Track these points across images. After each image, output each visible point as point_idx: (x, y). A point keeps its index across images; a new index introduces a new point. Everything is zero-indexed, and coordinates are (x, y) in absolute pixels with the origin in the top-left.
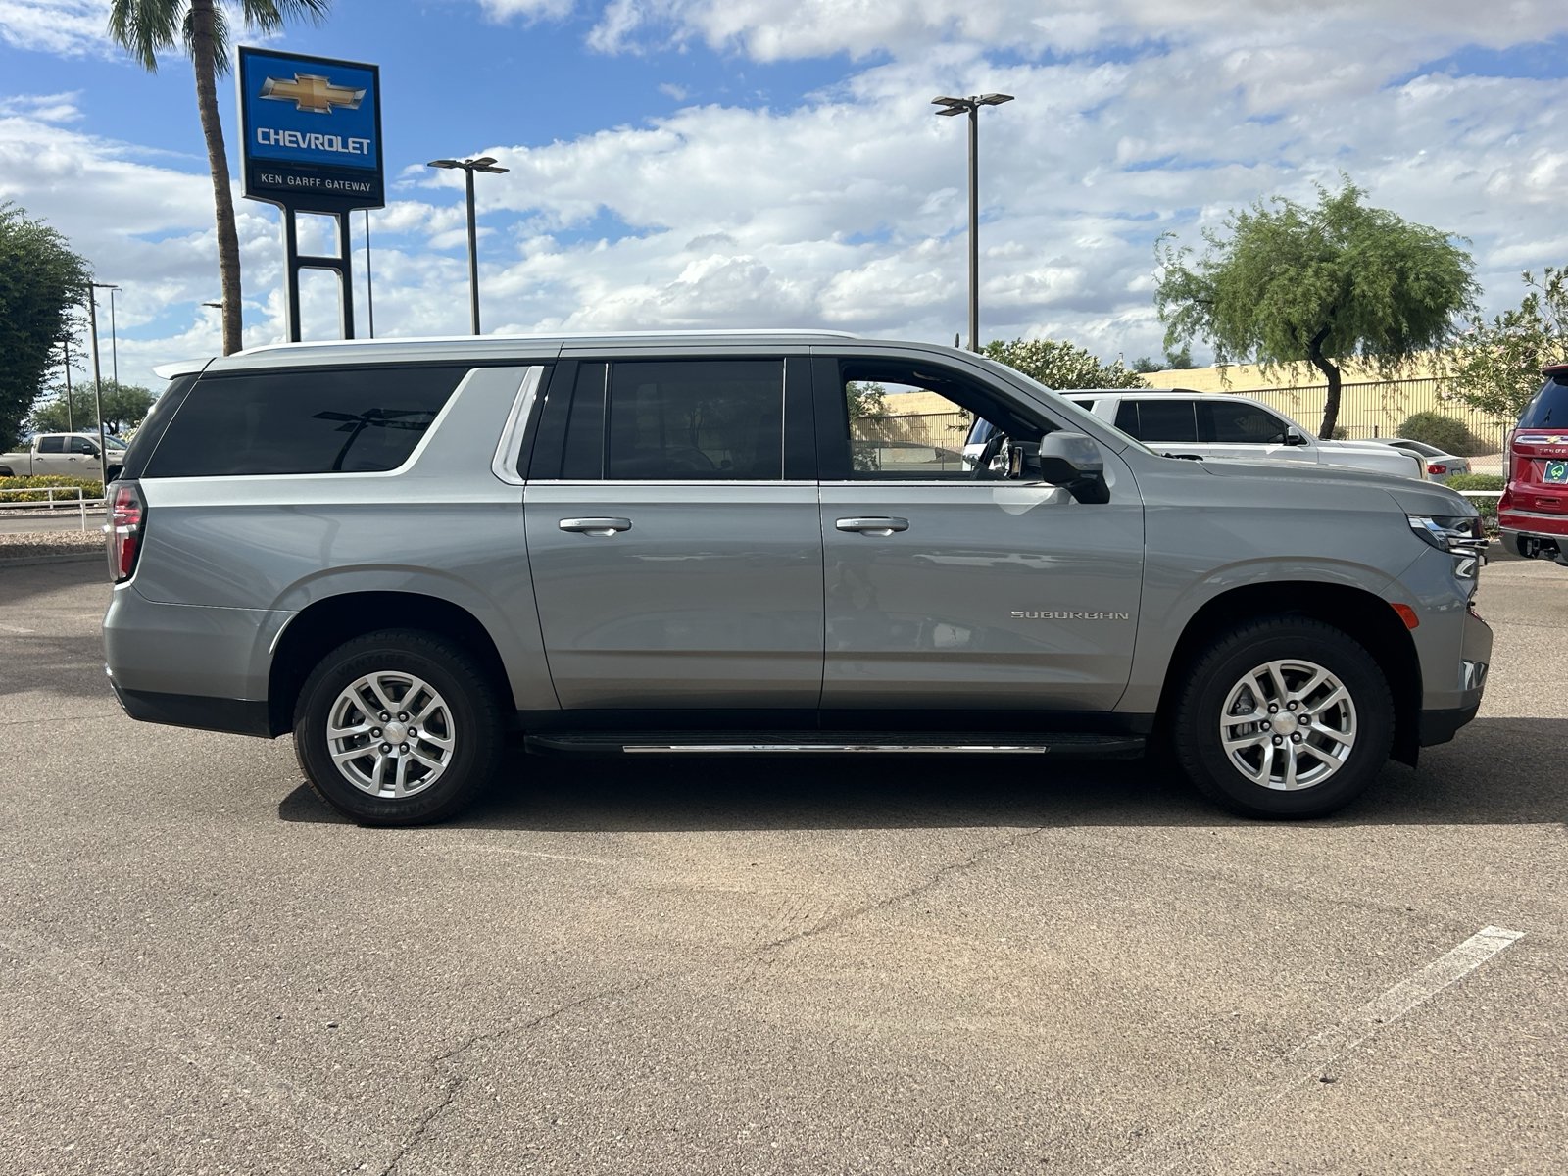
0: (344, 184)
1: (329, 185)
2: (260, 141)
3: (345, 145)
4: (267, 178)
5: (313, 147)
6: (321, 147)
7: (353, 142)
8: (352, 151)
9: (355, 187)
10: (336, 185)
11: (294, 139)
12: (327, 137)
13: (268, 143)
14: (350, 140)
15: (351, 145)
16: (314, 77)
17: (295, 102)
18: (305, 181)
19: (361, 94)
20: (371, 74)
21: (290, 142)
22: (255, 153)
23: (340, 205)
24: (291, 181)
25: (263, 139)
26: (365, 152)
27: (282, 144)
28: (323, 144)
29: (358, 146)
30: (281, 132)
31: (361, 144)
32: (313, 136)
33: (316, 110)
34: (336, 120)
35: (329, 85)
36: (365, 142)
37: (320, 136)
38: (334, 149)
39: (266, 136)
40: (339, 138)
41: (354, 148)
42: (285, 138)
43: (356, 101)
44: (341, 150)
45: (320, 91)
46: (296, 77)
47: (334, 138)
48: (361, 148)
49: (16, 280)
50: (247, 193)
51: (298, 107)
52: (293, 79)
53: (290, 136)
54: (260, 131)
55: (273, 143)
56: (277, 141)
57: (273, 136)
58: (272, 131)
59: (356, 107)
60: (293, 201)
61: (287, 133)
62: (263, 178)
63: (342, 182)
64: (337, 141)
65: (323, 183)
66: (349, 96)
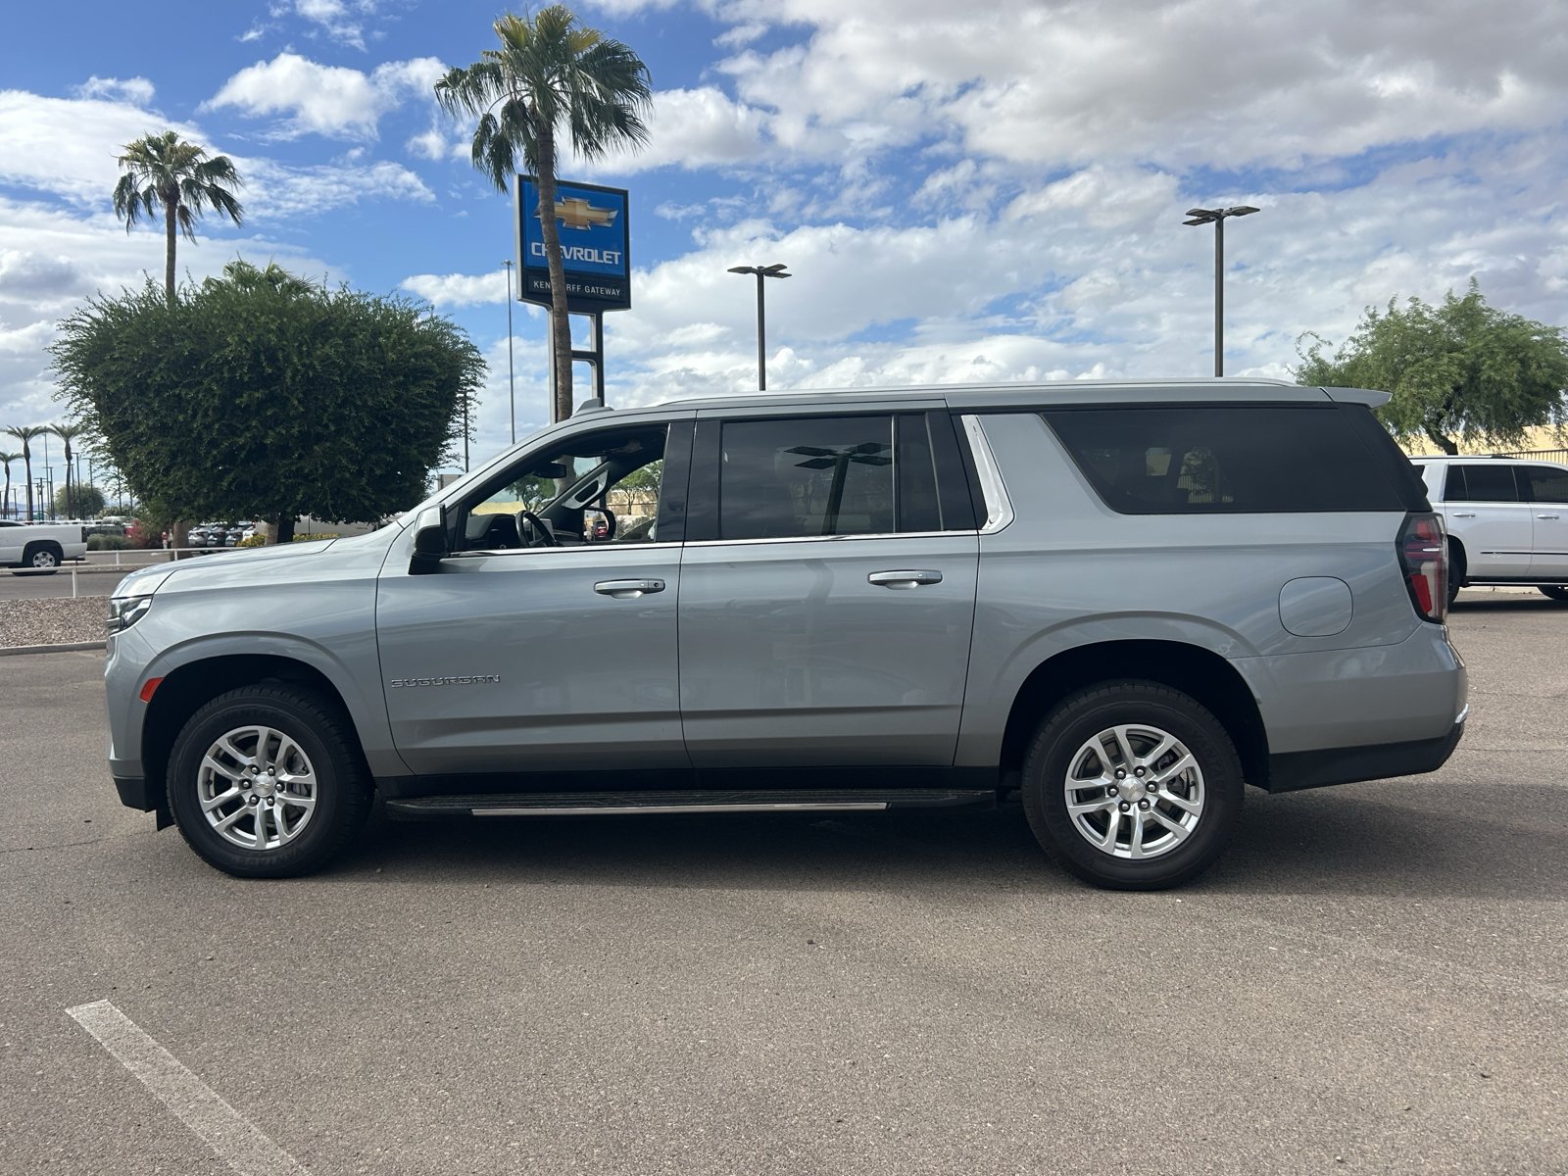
0: (599, 289)
1: (587, 290)
2: (534, 253)
3: (601, 257)
4: (539, 284)
5: (575, 258)
6: (582, 259)
7: (607, 255)
8: (605, 261)
9: (608, 292)
10: (593, 290)
12: (586, 250)
13: (539, 254)
14: (605, 253)
15: (605, 257)
16: (577, 200)
17: (561, 221)
19: (614, 214)
20: (622, 197)
22: (530, 263)
23: (595, 307)
25: (536, 251)
26: (617, 263)
28: (583, 256)
29: (610, 257)
31: (613, 256)
32: (575, 249)
33: (578, 228)
34: (595, 236)
35: (589, 206)
36: (617, 254)
37: (581, 250)
38: (592, 260)
39: (538, 249)
40: (596, 251)
41: (608, 259)
43: (610, 220)
44: (597, 260)
45: (582, 211)
46: (563, 200)
47: (592, 251)
48: (613, 260)
50: (523, 296)
51: (564, 225)
52: (561, 201)
54: (533, 245)
55: (543, 254)
57: (543, 249)
58: (543, 245)
59: (610, 225)
62: (535, 284)
63: (597, 288)
64: (595, 253)
65: (583, 288)
66: (605, 215)
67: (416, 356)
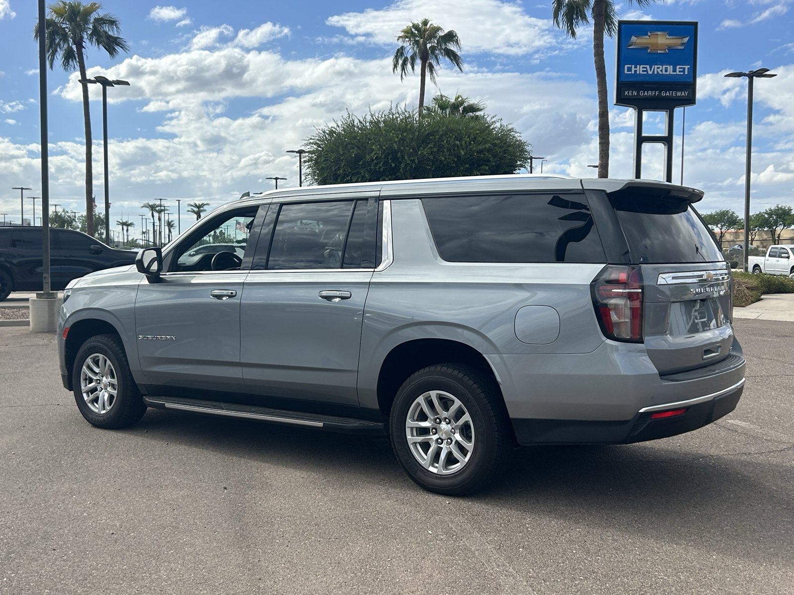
0: (672, 93)
1: (663, 94)
2: (626, 72)
3: (674, 70)
4: (628, 93)
5: (656, 73)
6: (661, 73)
7: (680, 68)
8: (678, 73)
9: (679, 94)
10: (668, 94)
11: (645, 69)
12: (664, 67)
13: (630, 73)
14: (678, 67)
15: (678, 70)
16: (659, 33)
17: (647, 48)
18: (650, 93)
19: (686, 40)
20: (693, 27)
21: (643, 71)
22: (622, 79)
23: (667, 105)
24: (641, 94)
25: (628, 71)
26: (686, 73)
27: (638, 73)
28: (661, 71)
29: (682, 70)
30: (638, 66)
31: (684, 69)
32: (656, 66)
33: (659, 52)
34: (671, 56)
35: (667, 36)
36: (687, 67)
37: (661, 66)
38: (668, 73)
39: (629, 69)
40: (672, 66)
41: (680, 71)
42: (640, 69)
43: (682, 44)
44: (672, 73)
45: (663, 40)
46: (649, 34)
47: (668, 66)
48: (684, 71)
49: (494, 156)
50: (617, 102)
51: (649, 51)
52: (647, 35)
53: (643, 68)
54: (626, 66)
55: (633, 72)
56: (636, 71)
57: (633, 69)
58: (633, 66)
59: (682, 48)
60: (641, 105)
61: (642, 66)
62: (626, 93)
63: (671, 92)
64: (670, 68)
65: (660, 93)
66: (679, 41)
67: (480, 152)
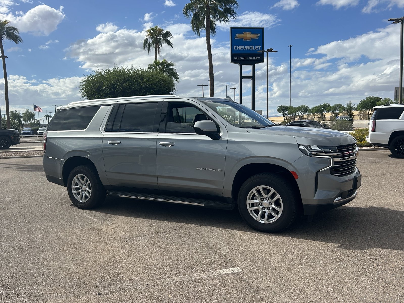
0: (254, 58)
1: (250, 58)
2: (234, 49)
3: (254, 48)
4: (236, 58)
5: (247, 49)
6: (249, 49)
7: (257, 47)
8: (256, 49)
9: (257, 58)
10: (252, 58)
11: (242, 48)
12: (250, 47)
13: (236, 49)
14: (256, 47)
15: (256, 48)
16: (247, 32)
17: (243, 39)
18: (245, 58)
19: (259, 35)
20: (262, 30)
21: (241, 49)
22: (233, 52)
23: (252, 63)
24: (241, 58)
25: (235, 49)
26: (259, 49)
27: (239, 49)
28: (249, 48)
29: (257, 48)
30: (239, 46)
31: (258, 47)
32: (247, 47)
33: (248, 40)
34: (253, 42)
35: (251, 34)
36: (259, 47)
37: (249, 47)
38: (252, 49)
39: (236, 48)
40: (253, 46)
41: (257, 49)
42: (240, 48)
43: (257, 37)
44: (253, 49)
45: (249, 35)
46: (243, 33)
47: (252, 46)
48: (258, 48)
50: (231, 62)
51: (244, 40)
53: (241, 47)
54: (234, 47)
55: (237, 49)
56: (238, 49)
57: (237, 48)
58: (237, 46)
59: (257, 38)
60: (242, 63)
61: (241, 46)
62: (235, 58)
63: (253, 57)
64: (253, 47)
65: (249, 58)
66: (256, 36)
